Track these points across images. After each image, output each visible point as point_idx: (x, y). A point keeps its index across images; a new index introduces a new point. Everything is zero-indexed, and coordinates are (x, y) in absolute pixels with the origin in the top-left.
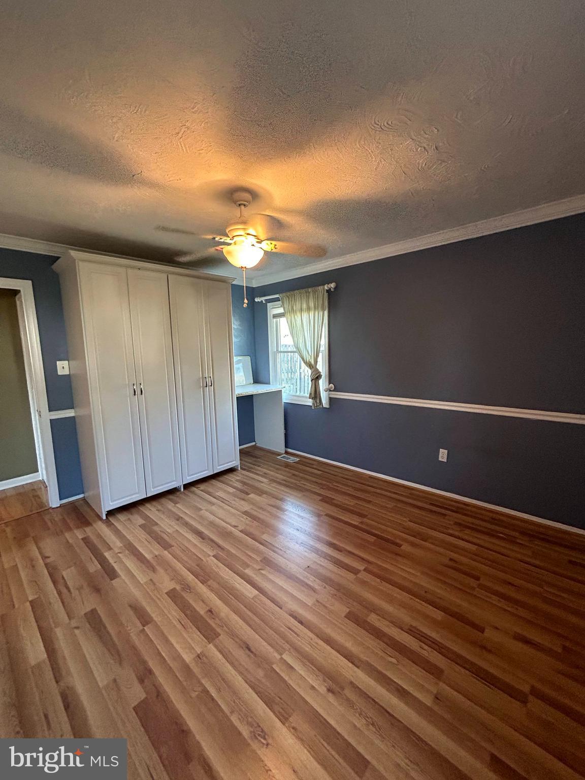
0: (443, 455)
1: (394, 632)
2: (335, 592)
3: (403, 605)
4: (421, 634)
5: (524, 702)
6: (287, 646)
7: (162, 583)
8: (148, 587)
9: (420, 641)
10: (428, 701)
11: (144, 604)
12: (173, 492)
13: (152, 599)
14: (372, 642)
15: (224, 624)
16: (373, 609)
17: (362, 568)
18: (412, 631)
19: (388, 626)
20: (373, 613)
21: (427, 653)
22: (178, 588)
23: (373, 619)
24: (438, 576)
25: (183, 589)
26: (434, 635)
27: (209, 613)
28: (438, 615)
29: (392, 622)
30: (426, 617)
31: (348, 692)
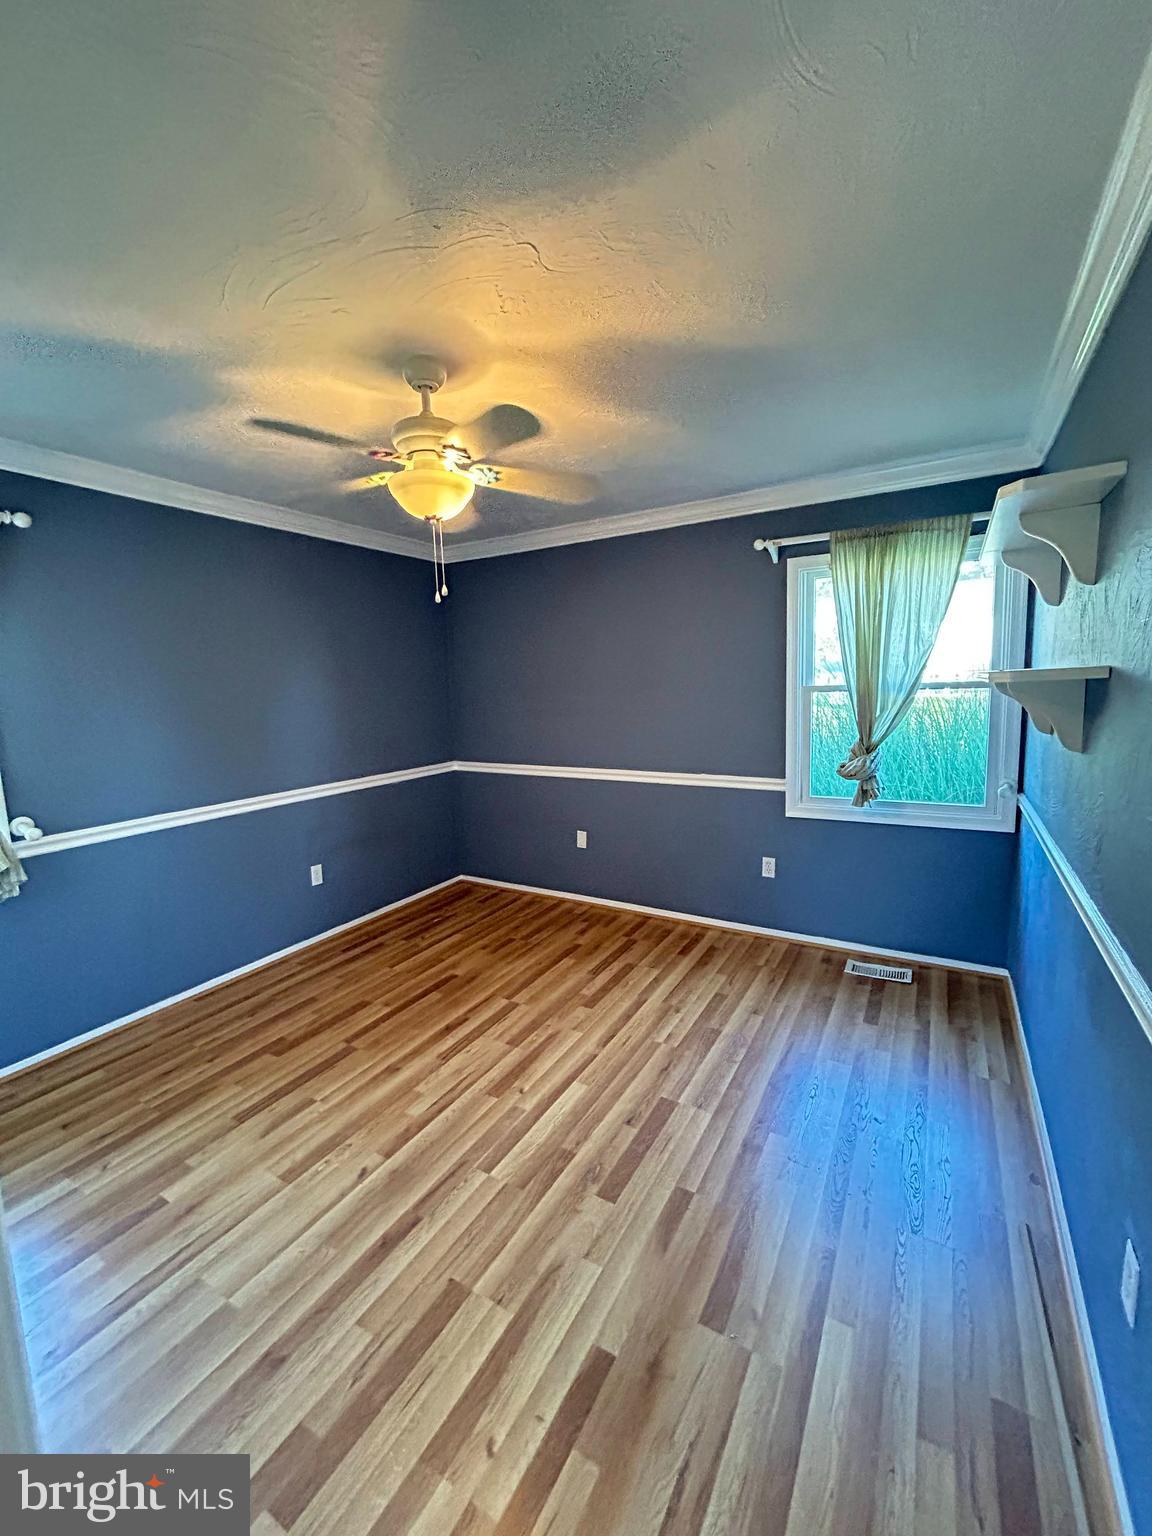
0: (316, 875)
5: (635, 942)
6: (649, 1041)
7: (592, 1225)
8: (609, 1247)
10: (655, 973)
11: (651, 1225)
13: (635, 1218)
15: (645, 1098)
18: (596, 972)
21: (616, 967)
22: (595, 1188)
24: (516, 955)
25: (595, 1180)
27: (633, 1122)
31: (674, 1002)
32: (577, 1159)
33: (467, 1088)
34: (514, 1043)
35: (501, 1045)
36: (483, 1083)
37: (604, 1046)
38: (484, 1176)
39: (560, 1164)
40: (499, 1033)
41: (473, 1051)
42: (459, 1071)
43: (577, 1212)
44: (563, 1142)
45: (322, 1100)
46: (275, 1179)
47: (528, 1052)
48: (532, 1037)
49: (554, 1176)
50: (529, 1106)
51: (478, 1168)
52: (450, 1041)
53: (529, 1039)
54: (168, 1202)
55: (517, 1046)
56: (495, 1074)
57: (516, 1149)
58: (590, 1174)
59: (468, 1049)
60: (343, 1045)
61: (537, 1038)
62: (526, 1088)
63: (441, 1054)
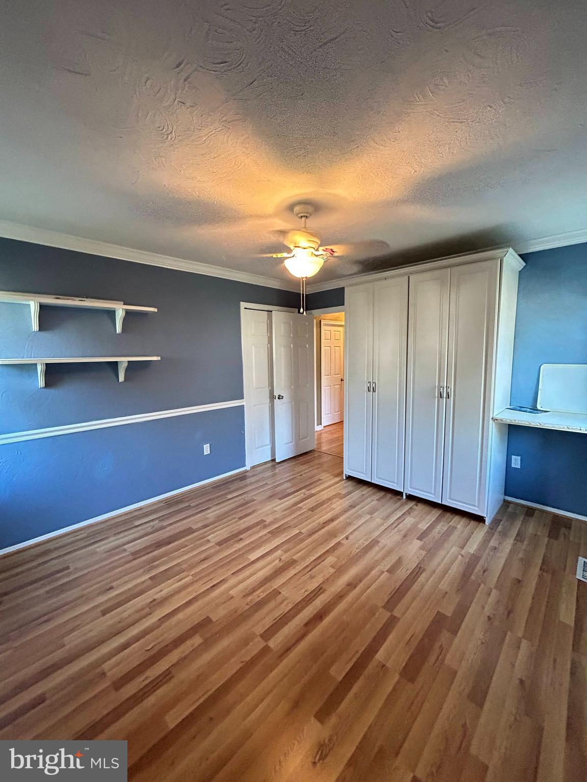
1: (174, 657)
2: (239, 612)
3: (201, 678)
4: (160, 683)
7: (271, 516)
8: (269, 512)
9: (153, 680)
12: (398, 494)
13: (258, 516)
14: (174, 634)
15: (227, 548)
16: (207, 644)
17: (272, 644)
19: (183, 652)
20: (203, 641)
22: (266, 523)
23: (197, 640)
26: (152, 699)
28: (172, 720)
29: (185, 658)
30: (176, 700)
31: (145, 611)
32: (267, 531)
33: (307, 566)
34: (277, 593)
35: (285, 592)
36: (299, 568)
37: (223, 580)
38: (302, 531)
39: (275, 530)
40: (284, 605)
41: (303, 590)
42: (312, 577)
43: (275, 519)
44: (270, 537)
45: (384, 572)
46: (382, 541)
47: (268, 584)
48: (263, 595)
49: (278, 528)
50: (279, 552)
51: (304, 534)
52: (319, 603)
53: (265, 594)
54: (417, 539)
55: (275, 589)
56: (292, 572)
57: (289, 537)
58: (265, 527)
59: (307, 593)
60: (396, 613)
61: (260, 594)
62: (277, 561)
63: (322, 593)
